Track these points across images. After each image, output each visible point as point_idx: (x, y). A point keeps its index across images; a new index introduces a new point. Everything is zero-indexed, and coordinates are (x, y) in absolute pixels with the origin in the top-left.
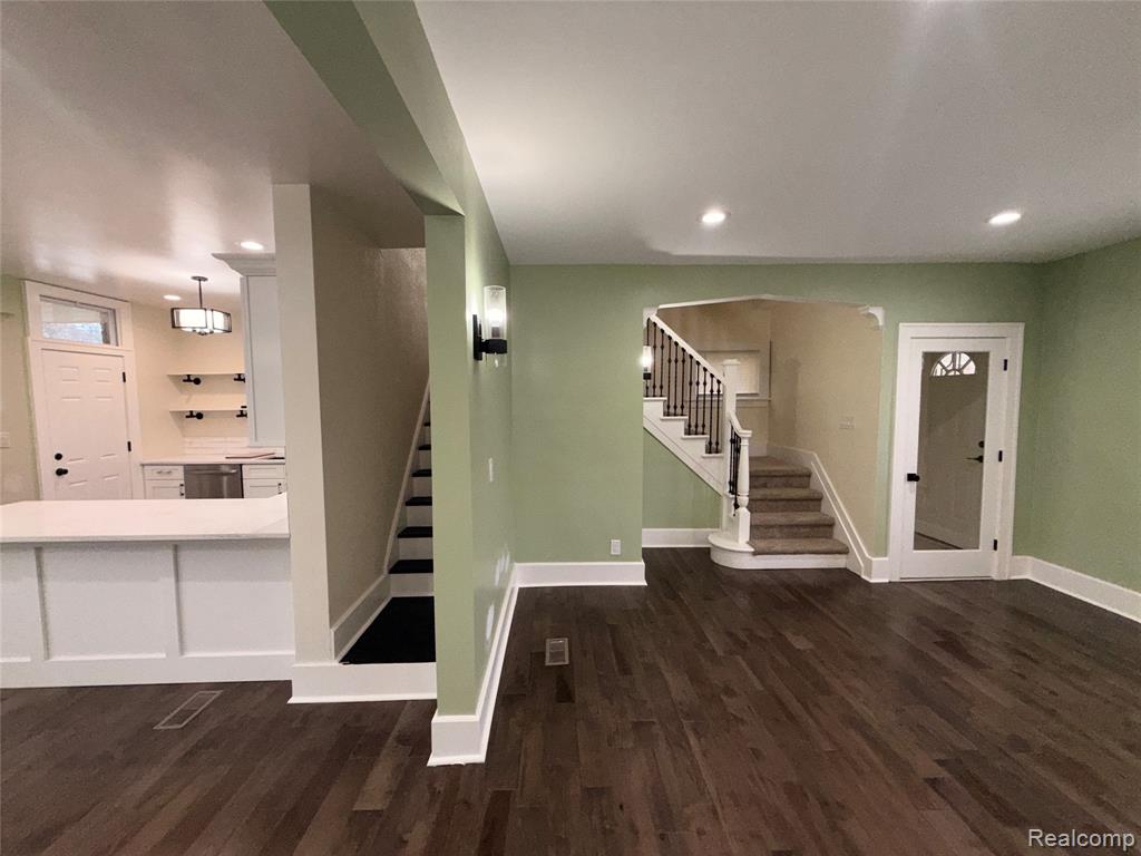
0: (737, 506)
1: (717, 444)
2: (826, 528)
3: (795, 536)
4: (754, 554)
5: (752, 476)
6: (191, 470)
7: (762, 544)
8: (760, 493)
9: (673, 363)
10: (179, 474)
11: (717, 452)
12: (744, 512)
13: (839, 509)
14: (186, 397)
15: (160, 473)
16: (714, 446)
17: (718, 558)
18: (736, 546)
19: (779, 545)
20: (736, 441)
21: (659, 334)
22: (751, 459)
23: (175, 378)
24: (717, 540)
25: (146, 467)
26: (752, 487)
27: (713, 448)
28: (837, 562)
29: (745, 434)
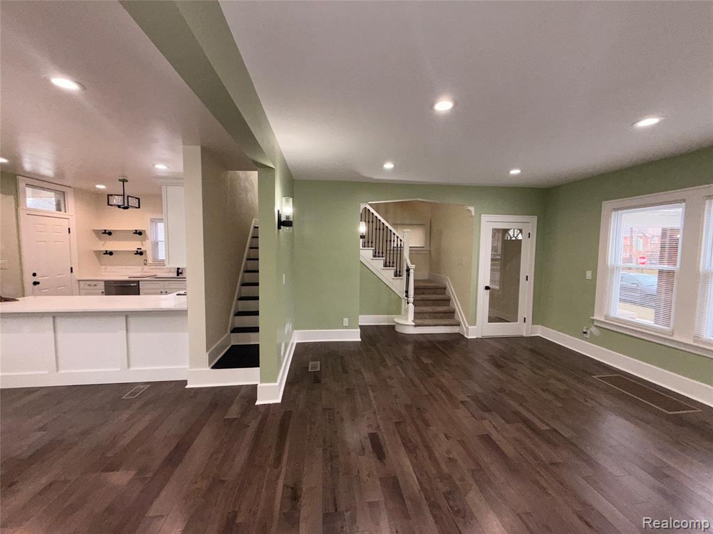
0: (408, 303)
1: (400, 272)
2: (451, 314)
3: (435, 318)
4: (415, 326)
5: (415, 289)
6: (107, 283)
7: (419, 322)
8: (419, 297)
9: (378, 231)
10: (102, 286)
11: (400, 276)
12: (411, 305)
13: (457, 305)
14: (103, 242)
15: (89, 285)
16: (398, 273)
17: (399, 329)
18: (407, 323)
19: (427, 322)
20: (408, 270)
21: (371, 215)
22: (414, 280)
23: (96, 232)
24: (398, 320)
25: (81, 282)
26: (415, 294)
27: (398, 274)
28: (455, 330)
29: (412, 267)
